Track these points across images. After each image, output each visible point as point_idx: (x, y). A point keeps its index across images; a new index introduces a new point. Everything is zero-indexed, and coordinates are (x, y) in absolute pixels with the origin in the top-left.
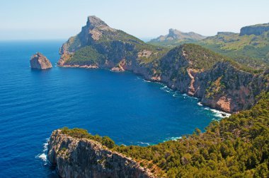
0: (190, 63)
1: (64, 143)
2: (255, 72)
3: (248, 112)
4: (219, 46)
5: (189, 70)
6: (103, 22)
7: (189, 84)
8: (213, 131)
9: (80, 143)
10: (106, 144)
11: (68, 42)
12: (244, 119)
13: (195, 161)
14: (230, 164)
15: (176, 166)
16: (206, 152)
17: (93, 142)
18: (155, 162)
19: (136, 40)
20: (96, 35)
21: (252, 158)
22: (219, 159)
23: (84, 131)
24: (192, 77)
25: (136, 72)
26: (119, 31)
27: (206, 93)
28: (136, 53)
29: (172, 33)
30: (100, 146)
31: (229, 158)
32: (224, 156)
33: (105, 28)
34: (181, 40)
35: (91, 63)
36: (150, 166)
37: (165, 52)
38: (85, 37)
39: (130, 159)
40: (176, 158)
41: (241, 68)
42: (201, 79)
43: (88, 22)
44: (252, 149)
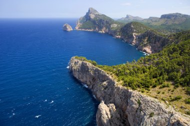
0: (135, 30)
1: (75, 62)
2: (164, 36)
3: (158, 54)
4: (149, 23)
5: (134, 34)
6: (96, 11)
7: (133, 40)
8: (141, 61)
9: (82, 63)
10: (93, 64)
11: (80, 19)
12: (155, 57)
13: (131, 74)
14: (146, 76)
15: (122, 75)
16: (136, 70)
17: (88, 63)
18: (114, 73)
19: (110, 19)
20: (92, 16)
21: (156, 74)
22: (141, 73)
23: (85, 58)
24: (135, 37)
25: (109, 33)
26: (103, 15)
27: (140, 44)
28: (110, 25)
29: (128, 17)
30: (91, 64)
31: (146, 73)
32: (144, 72)
33: (97, 13)
34: (132, 20)
35: (90, 29)
36: (111, 74)
37: (123, 25)
38: (87, 17)
39: (103, 71)
40: (123, 72)
41: (158, 34)
42: (139, 38)
43: (89, 11)
44: (156, 70)
